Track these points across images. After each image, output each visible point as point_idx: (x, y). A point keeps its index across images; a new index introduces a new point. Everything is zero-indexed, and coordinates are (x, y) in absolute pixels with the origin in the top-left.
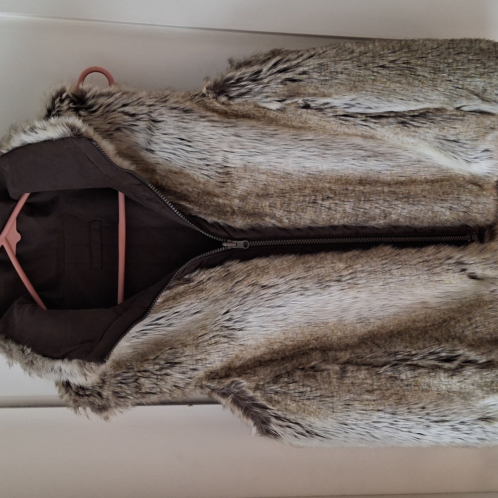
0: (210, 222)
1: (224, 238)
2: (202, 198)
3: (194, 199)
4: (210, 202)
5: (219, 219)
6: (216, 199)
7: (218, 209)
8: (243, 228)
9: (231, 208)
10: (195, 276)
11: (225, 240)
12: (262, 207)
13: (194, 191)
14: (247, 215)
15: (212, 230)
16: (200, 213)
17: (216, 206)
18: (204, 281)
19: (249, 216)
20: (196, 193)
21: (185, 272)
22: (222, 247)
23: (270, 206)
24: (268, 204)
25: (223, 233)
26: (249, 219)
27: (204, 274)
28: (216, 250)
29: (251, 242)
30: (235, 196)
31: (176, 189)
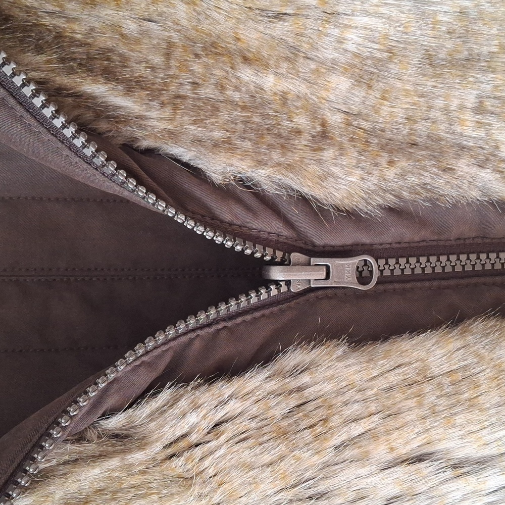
0: (217, 178)
1: (276, 245)
2: (184, 66)
3: (148, 74)
4: (222, 88)
5: (260, 163)
6: (247, 74)
7: (256, 119)
8: (362, 205)
9: (314, 113)
10: (152, 417)
11: (279, 255)
12: (446, 110)
13: (145, 33)
14: (383, 147)
15: (227, 212)
16: (173, 135)
17: (244, 108)
18: (194, 438)
19: (390, 152)
20: (156, 47)
21: (110, 402)
22: (268, 283)
23: (480, 109)
24: (471, 100)
25: (270, 226)
26: (391, 163)
27: (196, 407)
28: (243, 299)
29: (382, 262)
30: (334, 62)
31: (60, 23)
